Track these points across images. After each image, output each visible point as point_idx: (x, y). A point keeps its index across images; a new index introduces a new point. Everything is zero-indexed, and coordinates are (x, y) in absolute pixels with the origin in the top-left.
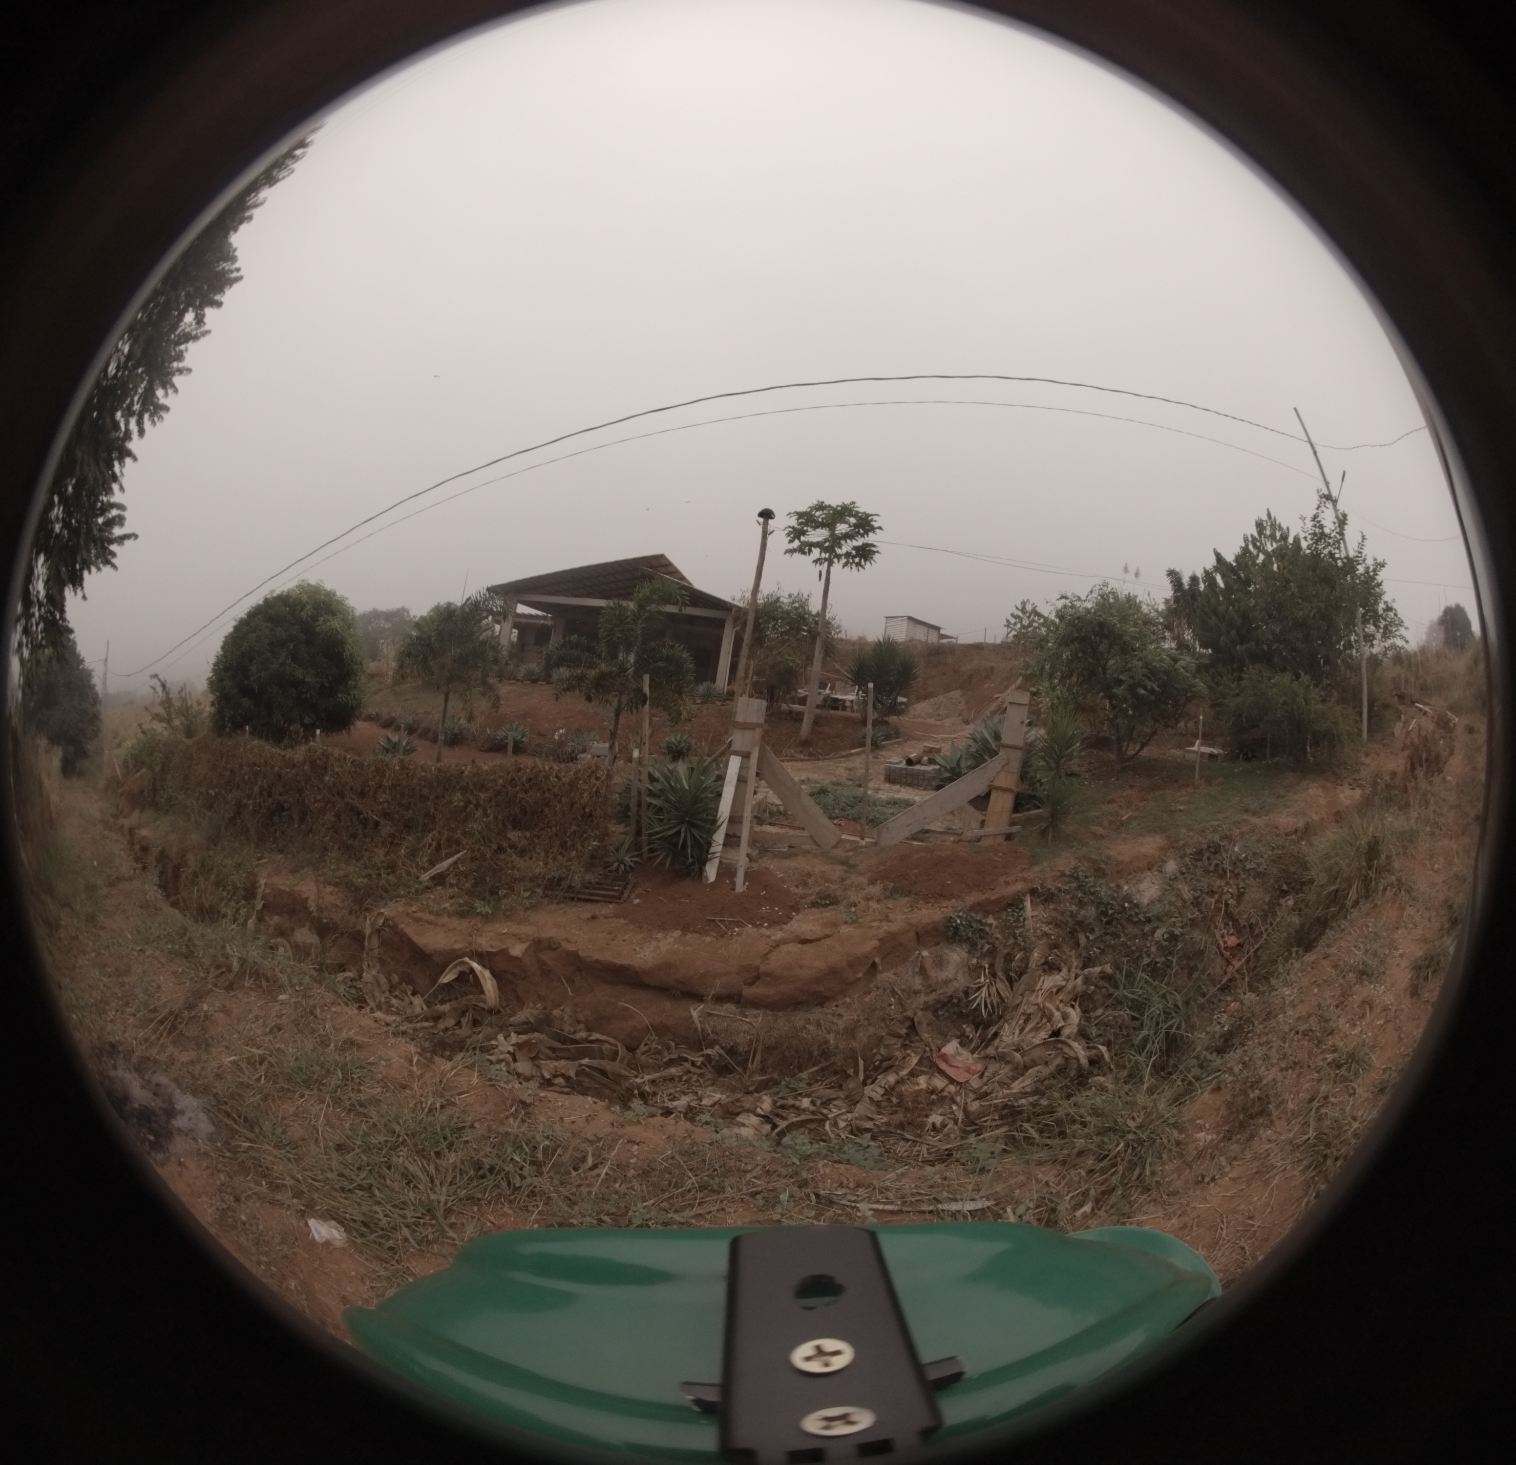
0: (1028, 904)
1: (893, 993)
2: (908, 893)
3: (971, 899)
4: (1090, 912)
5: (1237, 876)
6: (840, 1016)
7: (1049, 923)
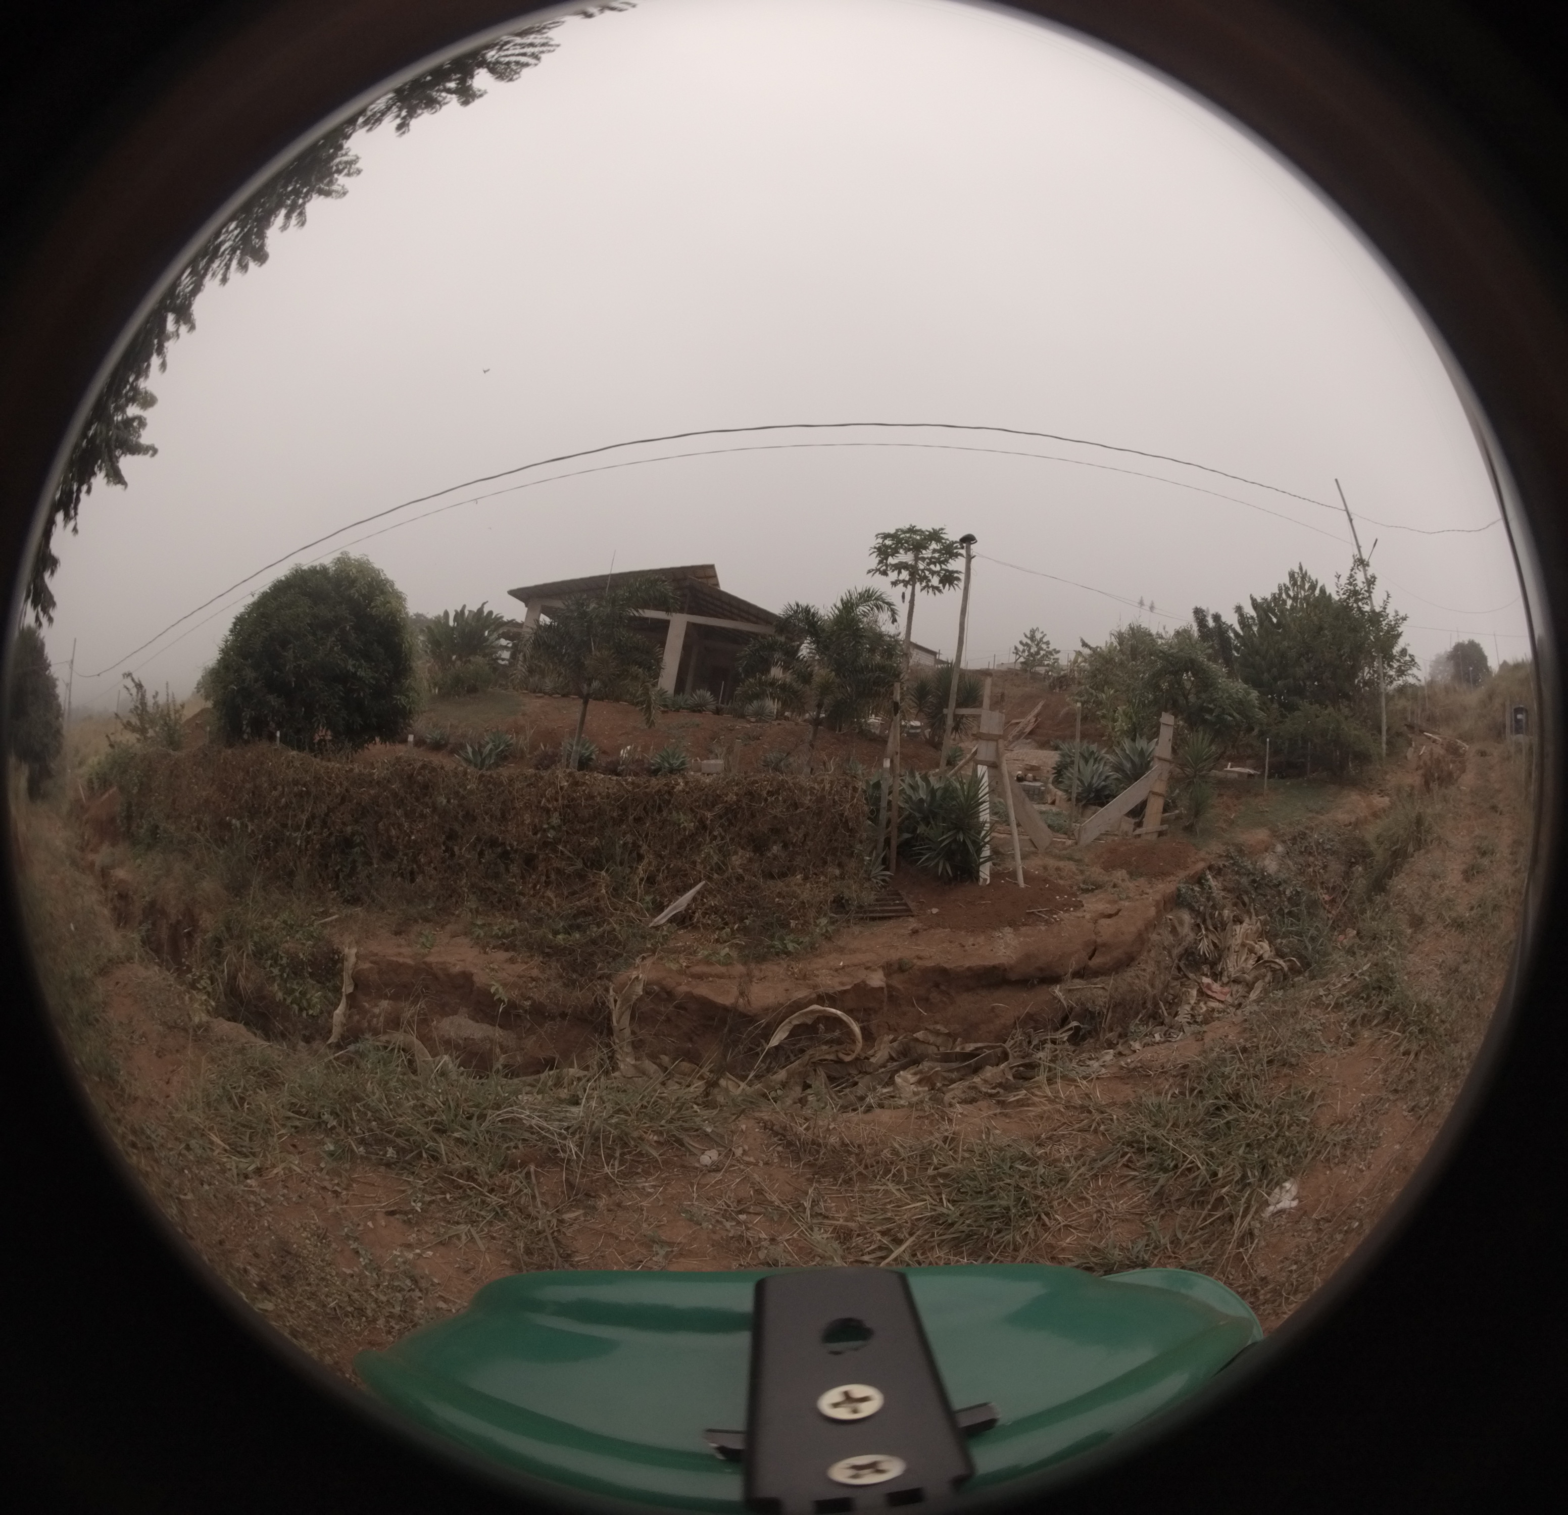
0: (1209, 877)
1: (1164, 948)
2: (1141, 875)
3: (1182, 874)
4: (1244, 881)
5: (1319, 854)
6: (1144, 970)
7: (1223, 890)
